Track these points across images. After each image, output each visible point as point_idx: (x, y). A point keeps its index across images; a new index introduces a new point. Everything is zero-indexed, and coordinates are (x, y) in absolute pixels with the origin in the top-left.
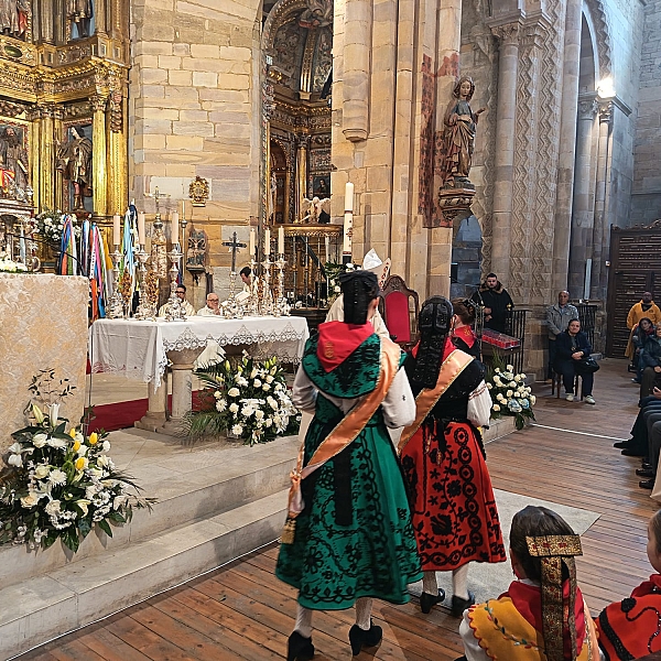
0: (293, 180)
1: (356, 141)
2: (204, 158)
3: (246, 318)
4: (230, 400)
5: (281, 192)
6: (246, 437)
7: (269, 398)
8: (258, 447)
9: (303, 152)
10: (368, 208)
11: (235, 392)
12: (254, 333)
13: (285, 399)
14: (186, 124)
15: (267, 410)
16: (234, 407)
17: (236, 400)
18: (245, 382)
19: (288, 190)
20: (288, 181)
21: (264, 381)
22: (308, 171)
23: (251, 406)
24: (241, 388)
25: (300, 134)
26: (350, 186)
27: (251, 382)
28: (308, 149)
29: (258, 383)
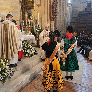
0: (25, 13)
1: (39, 6)
2: (10, 9)
3: (25, 36)
4: (25, 50)
6: (28, 56)
7: (31, 49)
8: (31, 58)
9: (26, 9)
10: (41, 17)
11: (26, 49)
12: (27, 38)
13: (34, 49)
14: (6, 3)
15: (31, 51)
16: (26, 51)
17: (26, 50)
18: (27, 47)
19: (24, 15)
21: (30, 46)
22: (27, 12)
23: (28, 51)
24: (26, 48)
25: (25, 6)
27: (28, 47)
28: (27, 9)
29: (29, 47)
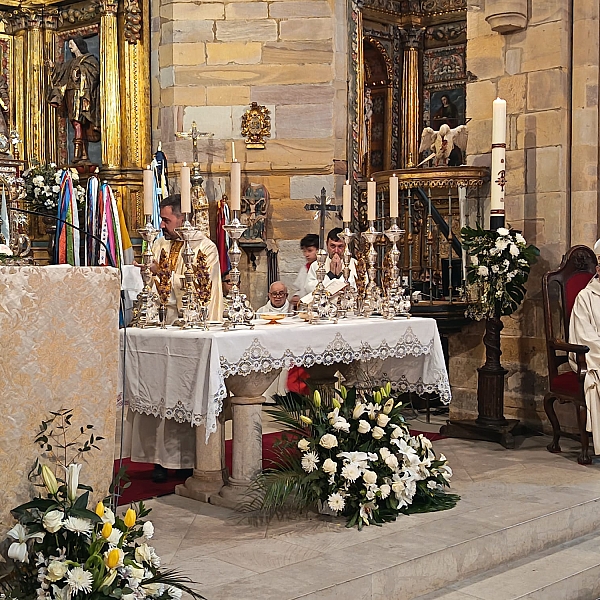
0: (398, 98)
1: (507, 32)
2: (263, 75)
3: (341, 323)
4: (323, 454)
5: (379, 118)
6: (349, 514)
7: (384, 451)
8: (370, 532)
9: (413, 55)
10: (531, 139)
11: (329, 441)
12: (356, 345)
14: (235, 23)
15: (382, 471)
16: (330, 465)
17: (332, 453)
19: (390, 116)
20: (390, 102)
21: (374, 423)
22: (422, 83)
23: (356, 465)
24: (339, 434)
25: (408, 26)
26: (500, 104)
27: (354, 424)
28: (421, 49)
29: (364, 426)
